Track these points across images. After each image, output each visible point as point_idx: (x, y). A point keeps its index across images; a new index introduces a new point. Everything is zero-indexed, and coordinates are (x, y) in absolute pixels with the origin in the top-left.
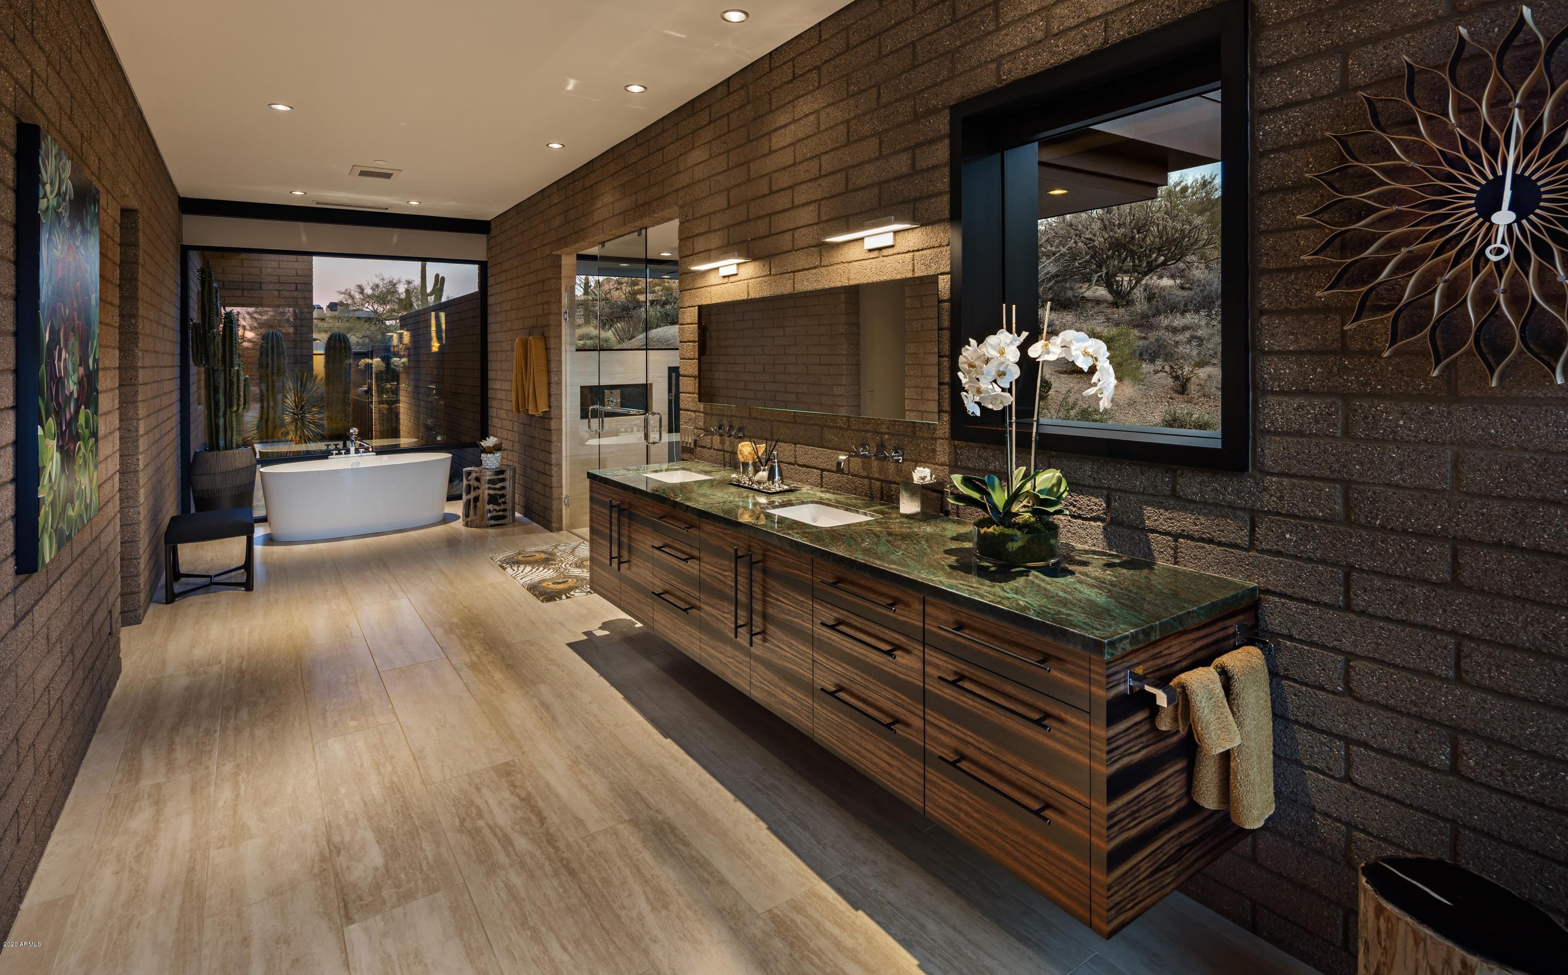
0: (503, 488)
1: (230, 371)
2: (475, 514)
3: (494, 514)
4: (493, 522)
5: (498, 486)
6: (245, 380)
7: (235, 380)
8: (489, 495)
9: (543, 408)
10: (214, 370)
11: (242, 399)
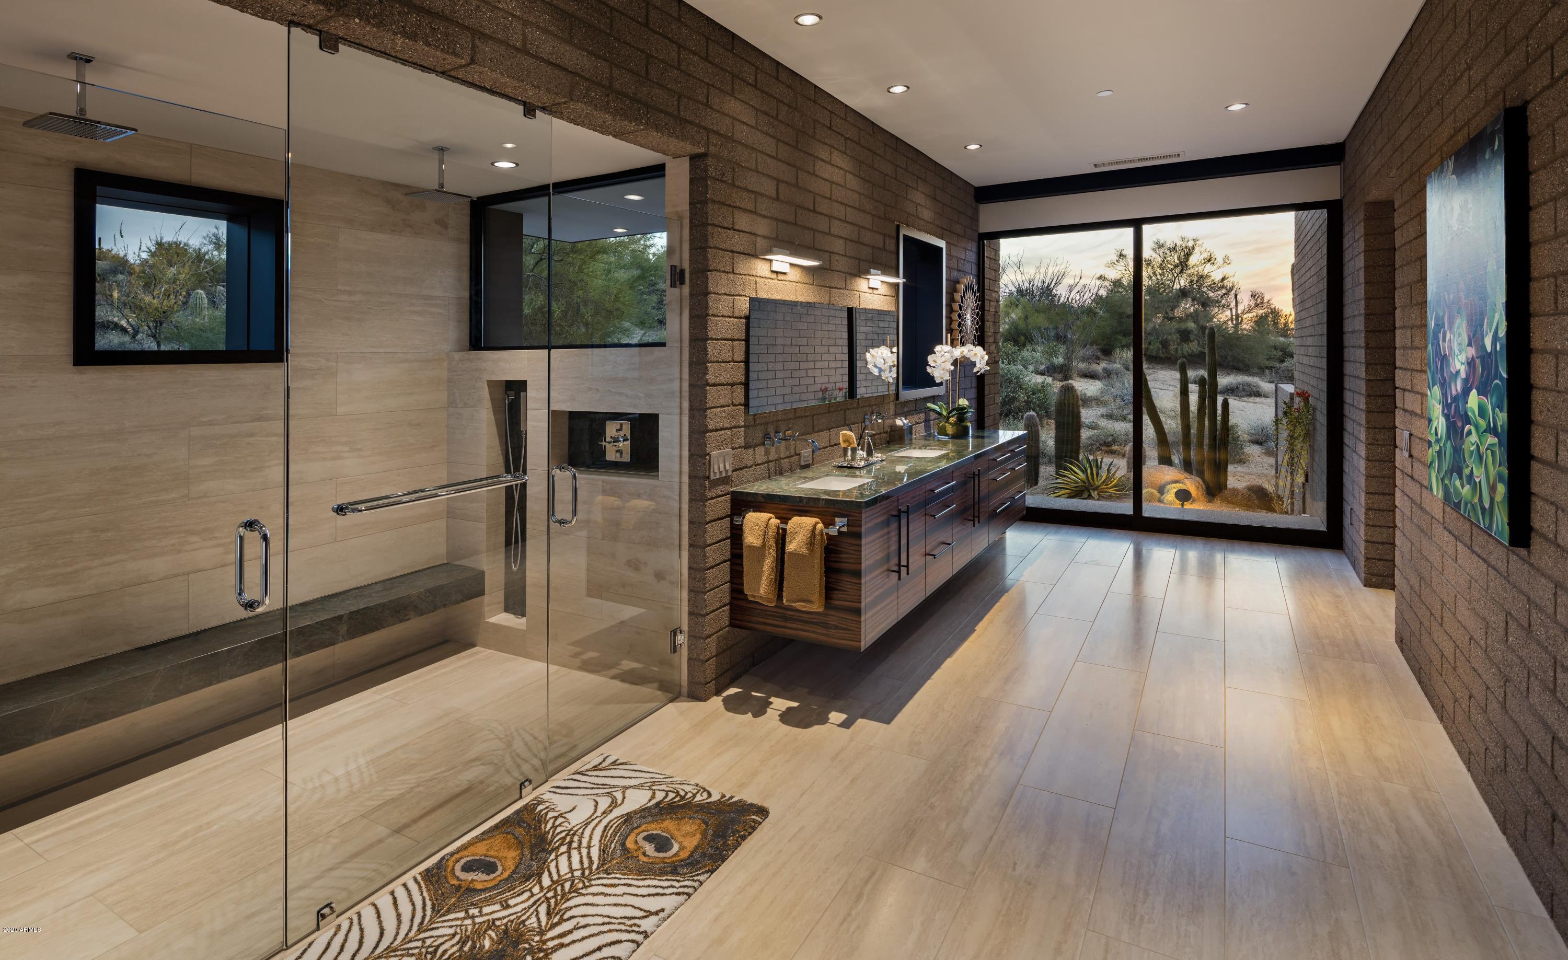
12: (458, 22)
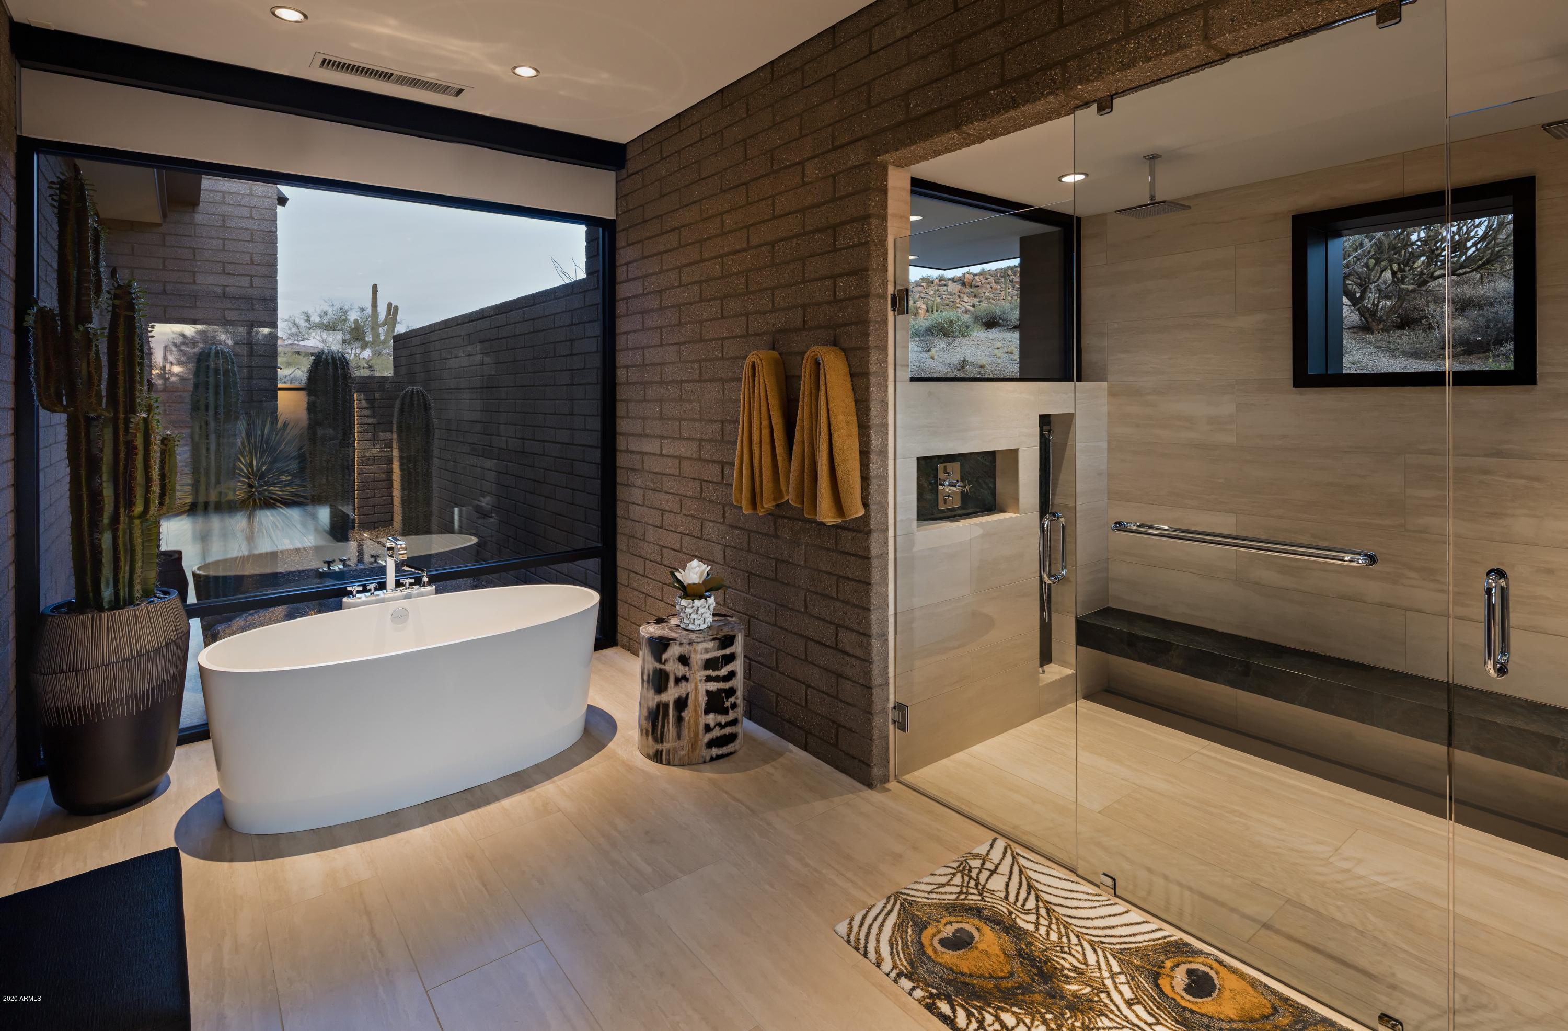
0: (732, 675)
1: (127, 421)
2: (679, 736)
3: (717, 733)
4: (715, 751)
5: (723, 672)
6: (165, 440)
7: (139, 442)
8: (708, 692)
9: (861, 512)
10: (88, 420)
11: (156, 488)
12: (1185, 10)
